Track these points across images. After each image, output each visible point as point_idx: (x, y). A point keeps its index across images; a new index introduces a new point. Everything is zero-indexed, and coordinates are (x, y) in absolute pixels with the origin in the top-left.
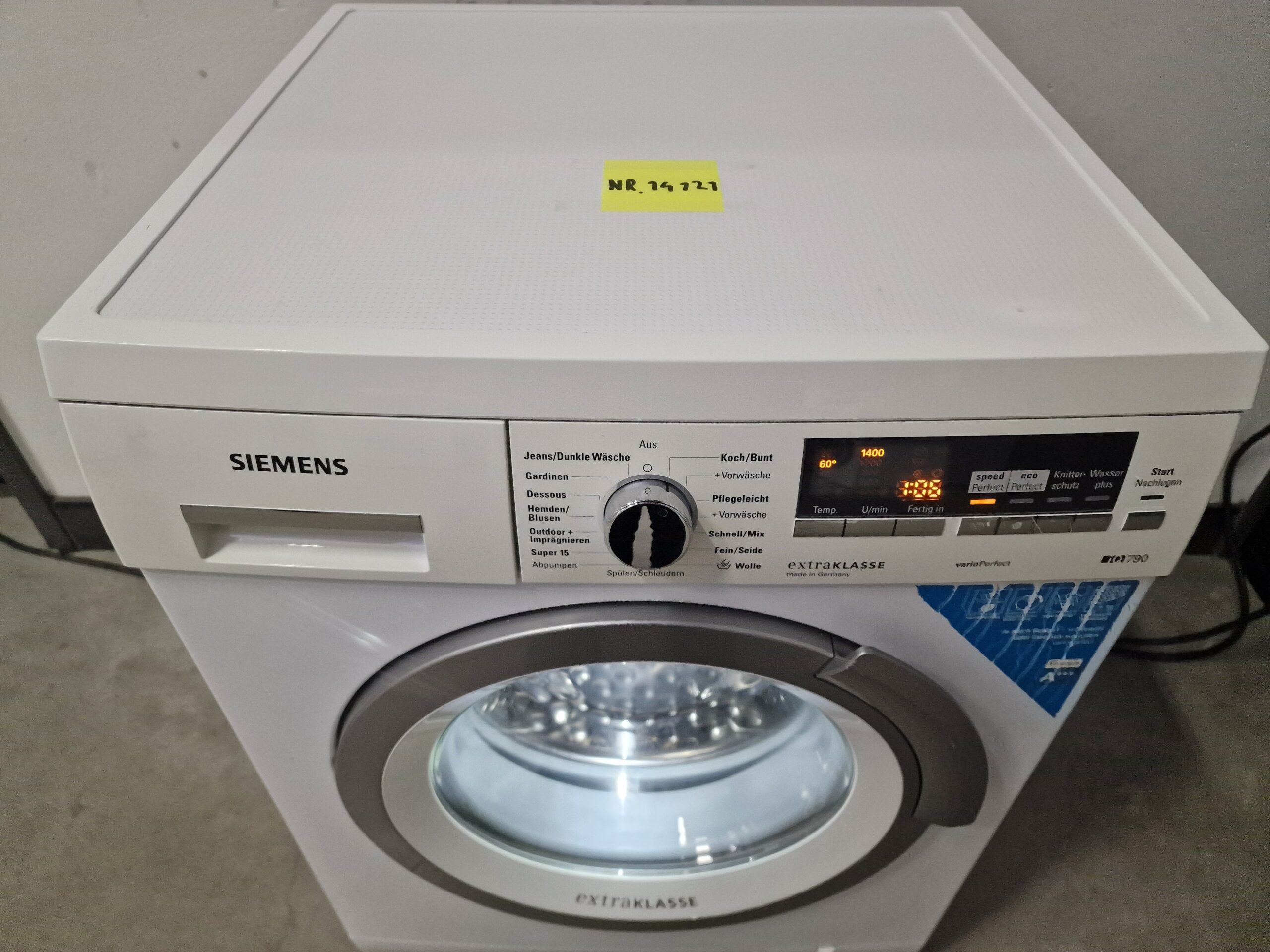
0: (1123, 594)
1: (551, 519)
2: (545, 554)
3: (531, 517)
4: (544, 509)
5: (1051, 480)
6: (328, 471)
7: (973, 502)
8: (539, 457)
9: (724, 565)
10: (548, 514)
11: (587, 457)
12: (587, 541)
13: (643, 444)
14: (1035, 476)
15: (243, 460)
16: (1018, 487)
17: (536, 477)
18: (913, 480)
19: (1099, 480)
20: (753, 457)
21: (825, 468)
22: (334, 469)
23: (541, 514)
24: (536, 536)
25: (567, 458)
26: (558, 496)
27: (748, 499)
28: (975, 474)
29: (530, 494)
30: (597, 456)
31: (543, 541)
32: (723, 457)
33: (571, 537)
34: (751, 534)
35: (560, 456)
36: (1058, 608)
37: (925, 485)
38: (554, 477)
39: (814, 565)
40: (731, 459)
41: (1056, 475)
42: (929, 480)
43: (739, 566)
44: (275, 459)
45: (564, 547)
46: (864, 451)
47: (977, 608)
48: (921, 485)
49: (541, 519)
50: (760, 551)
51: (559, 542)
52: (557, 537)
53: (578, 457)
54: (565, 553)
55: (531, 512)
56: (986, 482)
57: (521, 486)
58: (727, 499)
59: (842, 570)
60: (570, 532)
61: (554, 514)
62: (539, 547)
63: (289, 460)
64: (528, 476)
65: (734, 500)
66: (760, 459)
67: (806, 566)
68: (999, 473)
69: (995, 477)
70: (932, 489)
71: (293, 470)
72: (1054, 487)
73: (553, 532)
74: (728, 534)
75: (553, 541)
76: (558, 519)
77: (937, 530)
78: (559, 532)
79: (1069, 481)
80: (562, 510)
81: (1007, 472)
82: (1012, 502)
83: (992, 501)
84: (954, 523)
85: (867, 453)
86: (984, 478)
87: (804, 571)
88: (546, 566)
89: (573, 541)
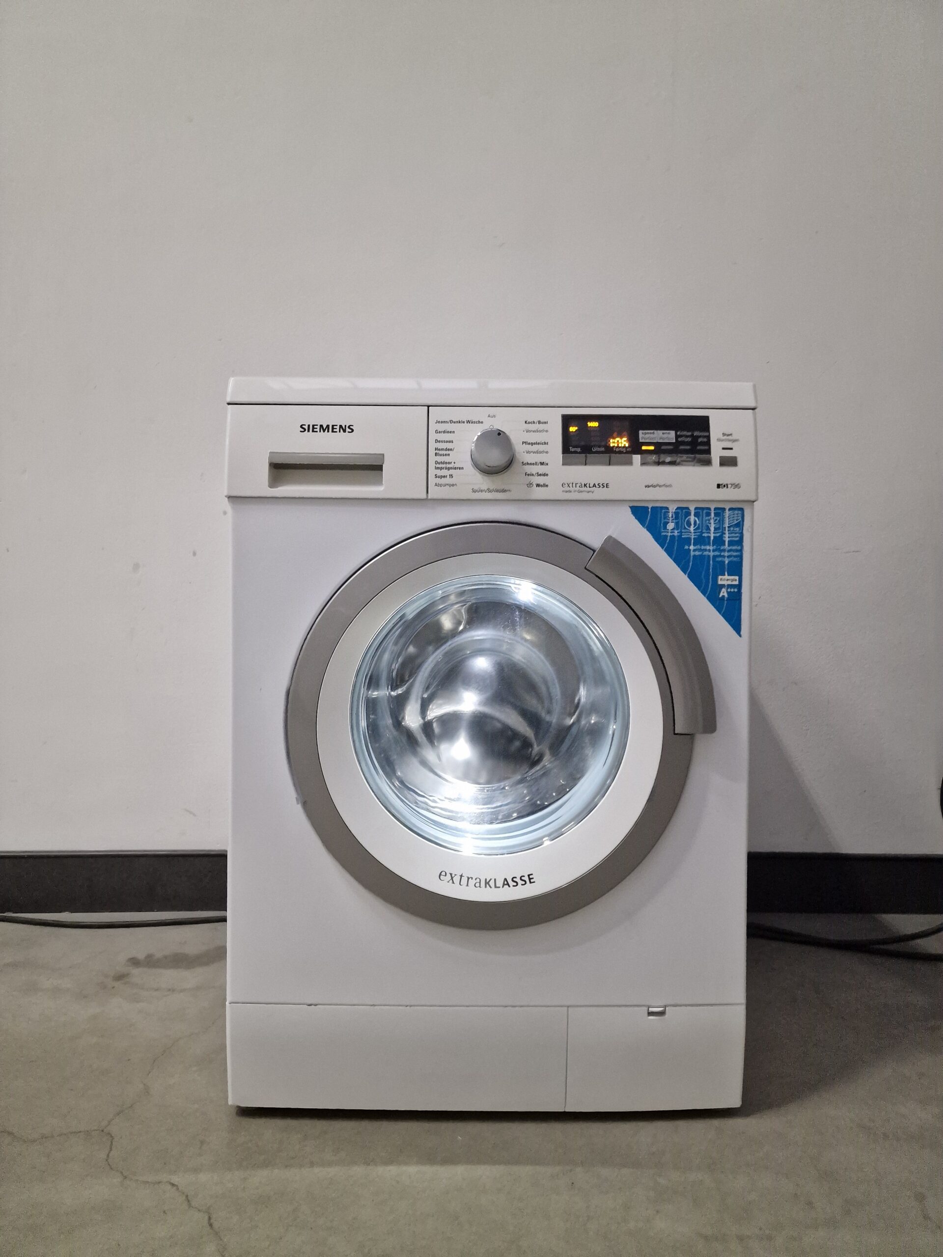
0: (740, 518)
1: (446, 455)
2: (441, 477)
3: (436, 454)
4: (442, 449)
5: (677, 437)
6: (344, 431)
7: (644, 448)
8: (442, 422)
9: (530, 485)
10: (445, 452)
11: (464, 422)
12: (462, 468)
13: (489, 416)
14: (669, 433)
15: (306, 427)
16: (663, 439)
17: (440, 432)
18: (614, 438)
19: (700, 437)
20: (539, 422)
21: (572, 432)
22: (348, 430)
23: (441, 452)
24: (438, 466)
25: (454, 422)
26: (449, 442)
27: (539, 444)
28: (641, 432)
29: (437, 441)
30: (468, 422)
31: (441, 469)
32: (526, 422)
33: (456, 465)
34: (542, 464)
35: (451, 422)
36: (708, 528)
37: (620, 441)
38: (448, 432)
39: (574, 485)
40: (529, 423)
41: (678, 433)
42: (621, 438)
43: (538, 485)
44: (321, 426)
45: (451, 472)
46: (589, 423)
47: (665, 528)
48: (618, 441)
49: (441, 455)
50: (547, 475)
51: (449, 469)
52: (448, 466)
53: (460, 422)
54: (451, 476)
55: (436, 452)
56: (647, 436)
57: (433, 436)
58: (529, 444)
59: (588, 489)
60: (455, 463)
61: (447, 452)
62: (440, 473)
63: (328, 426)
64: (436, 432)
65: (532, 444)
66: (543, 423)
67: (571, 485)
68: (652, 431)
69: (651, 433)
70: (623, 442)
71: (328, 431)
72: (680, 439)
73: (446, 463)
74: (531, 464)
75: (446, 468)
76: (449, 455)
77: (630, 463)
78: (449, 463)
79: (687, 437)
80: (451, 450)
81: (655, 432)
82: (663, 447)
83: (652, 448)
84: (637, 458)
85: (591, 424)
86: (646, 433)
87: (571, 489)
88: (441, 485)
89: (455, 468)
